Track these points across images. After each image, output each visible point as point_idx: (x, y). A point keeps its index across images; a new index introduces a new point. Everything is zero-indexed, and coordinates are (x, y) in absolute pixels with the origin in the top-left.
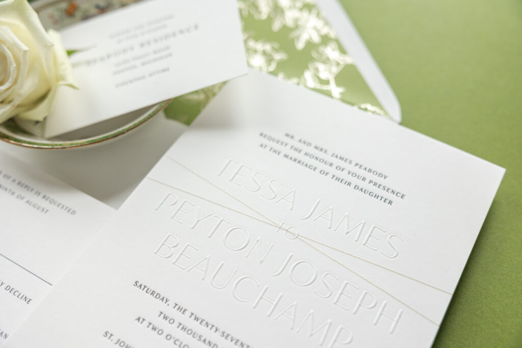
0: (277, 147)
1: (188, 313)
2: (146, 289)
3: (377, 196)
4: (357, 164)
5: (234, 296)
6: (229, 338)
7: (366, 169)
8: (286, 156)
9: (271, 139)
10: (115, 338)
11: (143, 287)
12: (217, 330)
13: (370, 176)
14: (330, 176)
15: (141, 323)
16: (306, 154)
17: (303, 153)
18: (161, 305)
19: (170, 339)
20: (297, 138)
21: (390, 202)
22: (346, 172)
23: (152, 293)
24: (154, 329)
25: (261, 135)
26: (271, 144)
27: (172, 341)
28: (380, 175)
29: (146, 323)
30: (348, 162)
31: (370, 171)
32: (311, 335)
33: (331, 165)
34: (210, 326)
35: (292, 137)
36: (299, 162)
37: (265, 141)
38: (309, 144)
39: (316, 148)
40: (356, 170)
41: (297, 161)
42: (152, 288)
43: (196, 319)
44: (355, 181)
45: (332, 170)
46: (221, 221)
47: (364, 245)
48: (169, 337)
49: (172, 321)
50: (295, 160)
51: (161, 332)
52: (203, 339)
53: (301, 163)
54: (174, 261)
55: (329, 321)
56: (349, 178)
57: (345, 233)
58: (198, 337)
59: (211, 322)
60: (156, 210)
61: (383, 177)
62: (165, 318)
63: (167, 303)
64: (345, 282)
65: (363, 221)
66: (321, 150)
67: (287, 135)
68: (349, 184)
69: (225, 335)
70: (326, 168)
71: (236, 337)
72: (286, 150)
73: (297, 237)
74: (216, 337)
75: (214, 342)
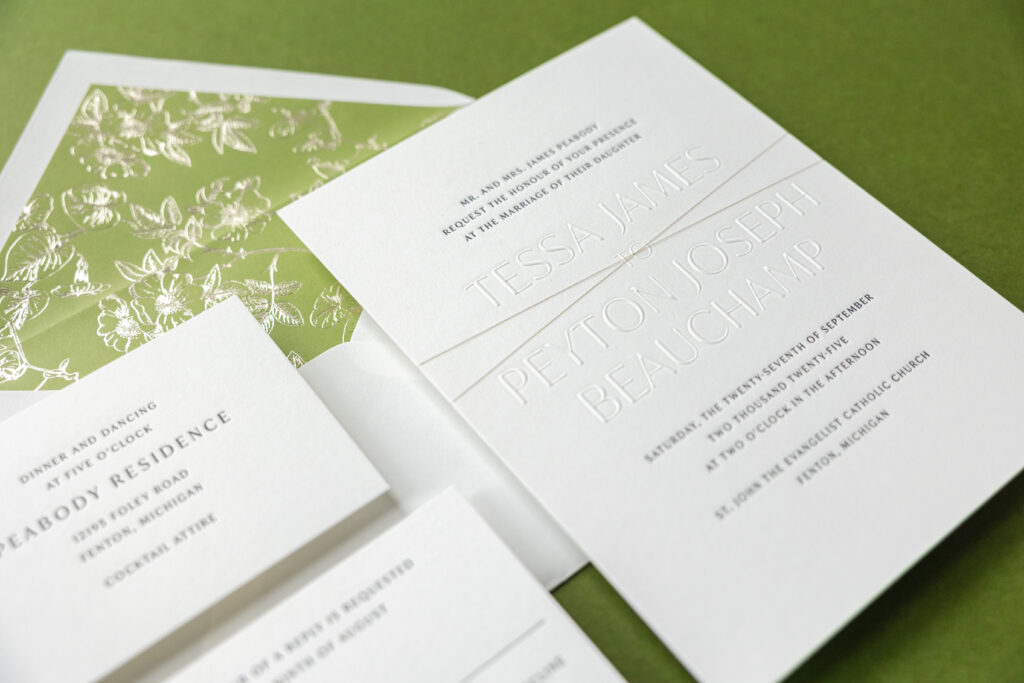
0: (481, 220)
1: (722, 404)
2: (663, 447)
3: (621, 146)
4: (559, 147)
6: (774, 366)
7: (571, 140)
8: (504, 216)
9: (461, 224)
10: (730, 505)
11: (658, 451)
12: (759, 378)
13: (585, 141)
14: (564, 181)
15: (717, 465)
16: (512, 193)
17: (507, 196)
18: (698, 434)
19: (754, 437)
20: (476, 193)
21: (637, 136)
22: (565, 162)
23: (674, 441)
24: (731, 451)
25: (446, 232)
26: (471, 226)
27: (757, 434)
28: (589, 130)
29: (719, 460)
30: (549, 153)
31: (576, 137)
32: (799, 279)
33: (546, 173)
34: (750, 384)
35: (472, 198)
36: (523, 205)
37: (462, 231)
38: (496, 184)
39: (506, 178)
40: (566, 151)
41: (520, 207)
42: (664, 439)
43: (734, 396)
44: (585, 158)
45: (556, 175)
46: (586, 324)
47: (690, 184)
48: (750, 436)
49: (728, 426)
50: (517, 208)
51: (740, 444)
52: (766, 396)
53: (526, 203)
54: (630, 399)
55: (785, 255)
56: (578, 162)
58: (763, 402)
59: (744, 380)
60: (526, 402)
61: (594, 128)
62: (719, 433)
63: (696, 424)
64: (736, 221)
65: (655, 172)
66: (513, 174)
67: (464, 203)
68: (588, 165)
69: (768, 369)
70: (549, 179)
71: (775, 358)
72: (493, 212)
73: (650, 247)
74: (768, 381)
75: (774, 385)
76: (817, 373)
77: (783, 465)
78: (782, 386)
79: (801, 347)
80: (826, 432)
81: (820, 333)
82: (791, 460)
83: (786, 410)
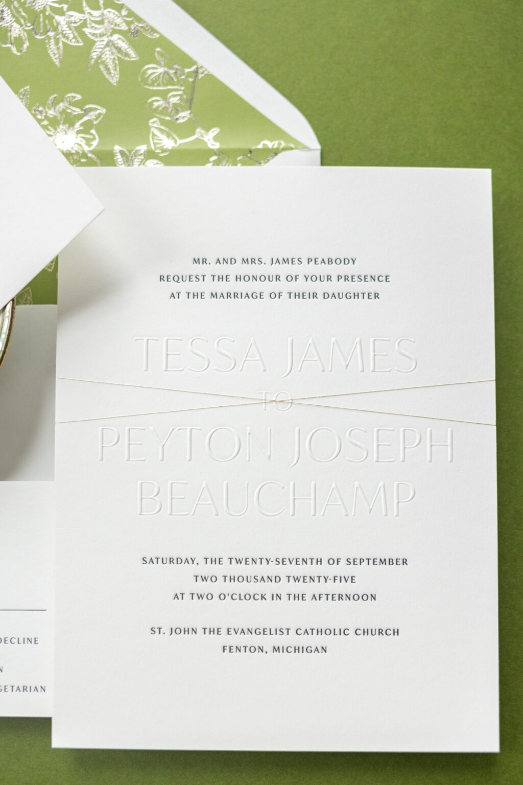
0: (195, 287)
1: (225, 561)
2: (160, 560)
3: (356, 296)
4: (309, 260)
5: (263, 514)
6: (287, 561)
7: (323, 261)
8: (214, 295)
9: (178, 279)
10: (166, 630)
11: (155, 561)
12: (268, 561)
13: (334, 270)
14: (285, 296)
15: (182, 599)
16: (237, 278)
17: (232, 278)
18: (191, 569)
19: (225, 598)
20: (211, 259)
21: (376, 296)
22: (301, 279)
23: (171, 561)
24: (200, 597)
25: (161, 278)
26: (184, 287)
27: (228, 598)
28: (346, 261)
29: (187, 597)
30: (296, 261)
31: (330, 261)
32: (371, 510)
33: (278, 278)
34: (258, 561)
35: (204, 261)
36: (236, 295)
37: (173, 287)
38: (233, 261)
39: (245, 261)
40: (312, 269)
41: (232, 296)
42: (167, 555)
43: (239, 561)
44: (319, 287)
45: (283, 286)
46: (191, 432)
47: (373, 371)
48: (222, 597)
49: (214, 578)
50: (229, 295)
51: (210, 596)
52: (259, 578)
53: (239, 296)
54: (169, 511)
55: (381, 484)
56: (310, 287)
57: (345, 367)
58: (253, 580)
59: (256, 556)
60: (102, 460)
61: (351, 262)
62: (204, 579)
63: (195, 563)
64: (376, 429)
65: (357, 340)
66: (253, 261)
67: (196, 261)
68: (315, 295)
69: (281, 561)
70: (275, 286)
71: (294, 556)
72: (209, 286)
73: (292, 403)
74: (272, 569)
75: (273, 574)
76: (309, 589)
77: (224, 631)
78: (277, 579)
79: (320, 561)
80: (273, 632)
81: (343, 562)
82: (232, 631)
83: (262, 597)
